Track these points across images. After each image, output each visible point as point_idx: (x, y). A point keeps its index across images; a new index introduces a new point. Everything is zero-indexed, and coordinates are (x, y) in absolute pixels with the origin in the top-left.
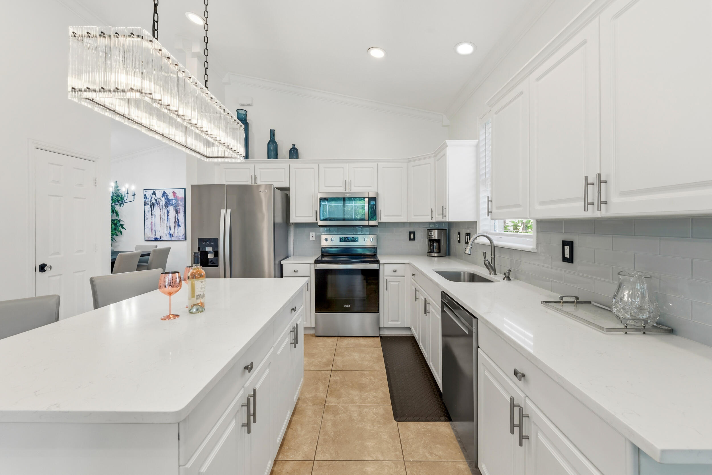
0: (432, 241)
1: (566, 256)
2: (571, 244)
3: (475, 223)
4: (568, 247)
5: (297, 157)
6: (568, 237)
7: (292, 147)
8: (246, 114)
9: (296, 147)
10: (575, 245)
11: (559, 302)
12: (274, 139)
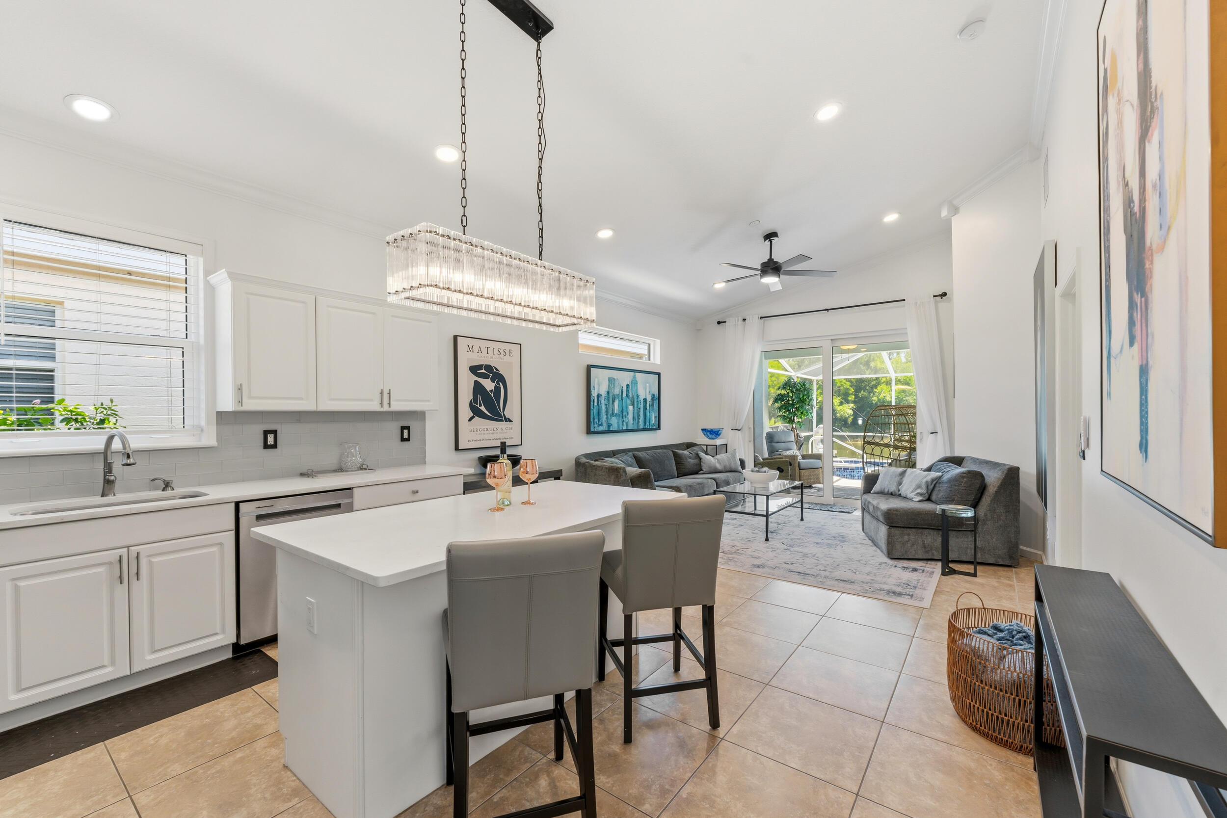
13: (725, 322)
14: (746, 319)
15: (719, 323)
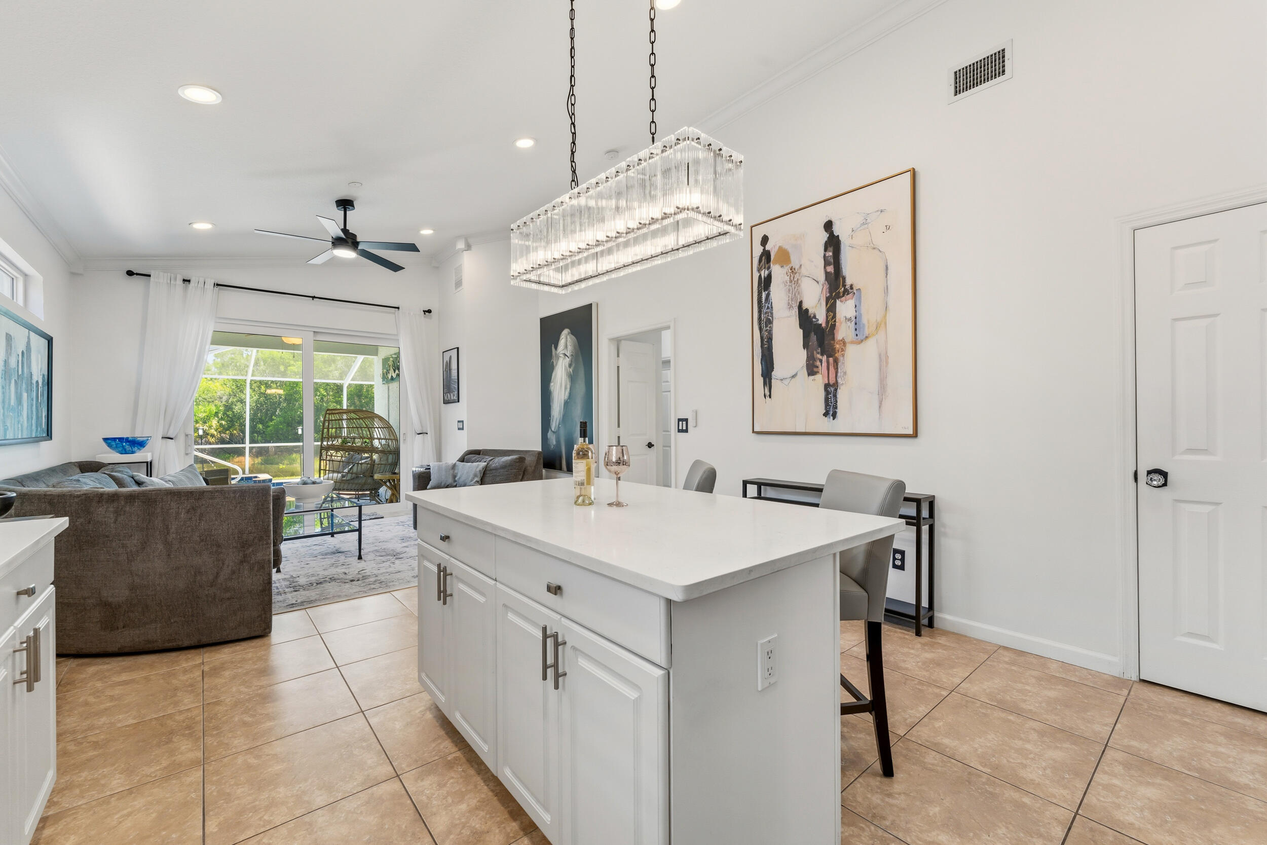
13: (149, 276)
14: (189, 281)
15: (130, 273)
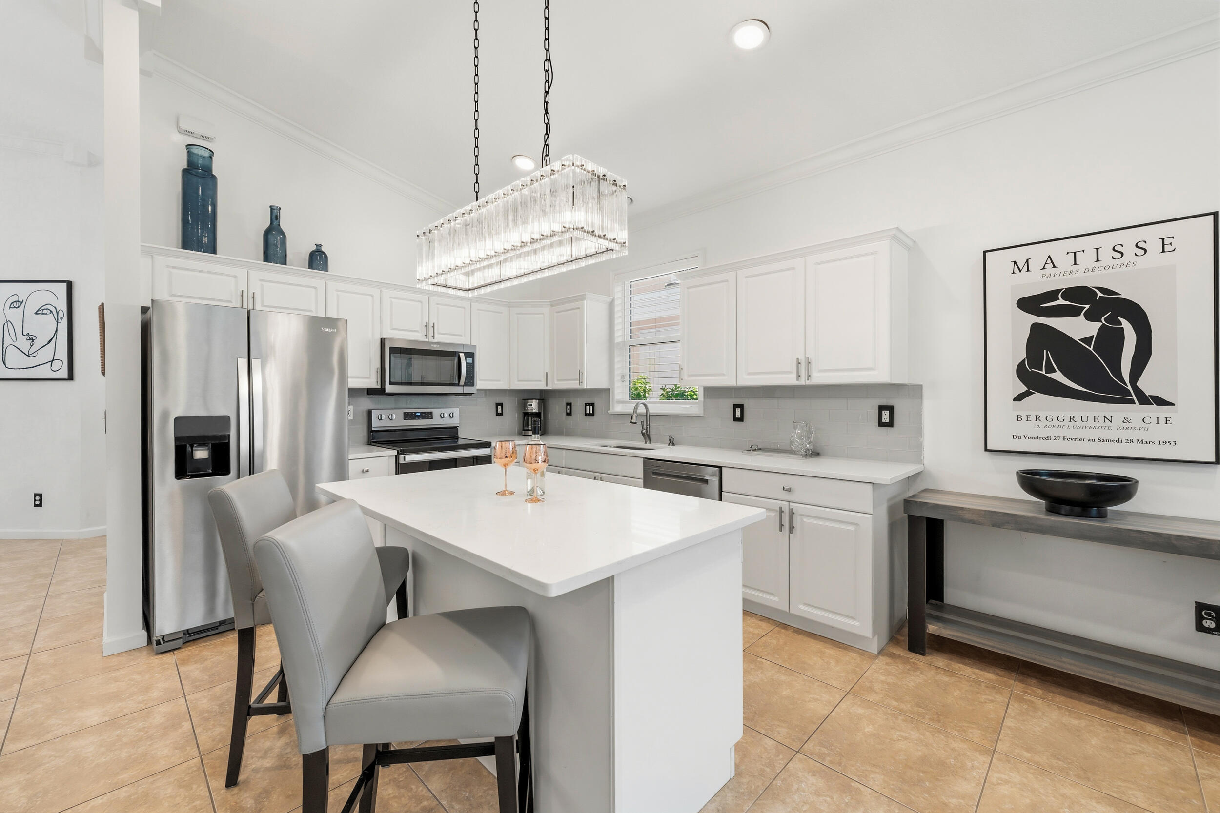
0: (526, 415)
1: (737, 417)
2: (741, 406)
3: (607, 391)
4: (740, 409)
5: (325, 268)
6: (738, 401)
7: (314, 248)
8: (211, 158)
9: (323, 249)
10: (745, 407)
11: (750, 450)
12: (279, 225)
